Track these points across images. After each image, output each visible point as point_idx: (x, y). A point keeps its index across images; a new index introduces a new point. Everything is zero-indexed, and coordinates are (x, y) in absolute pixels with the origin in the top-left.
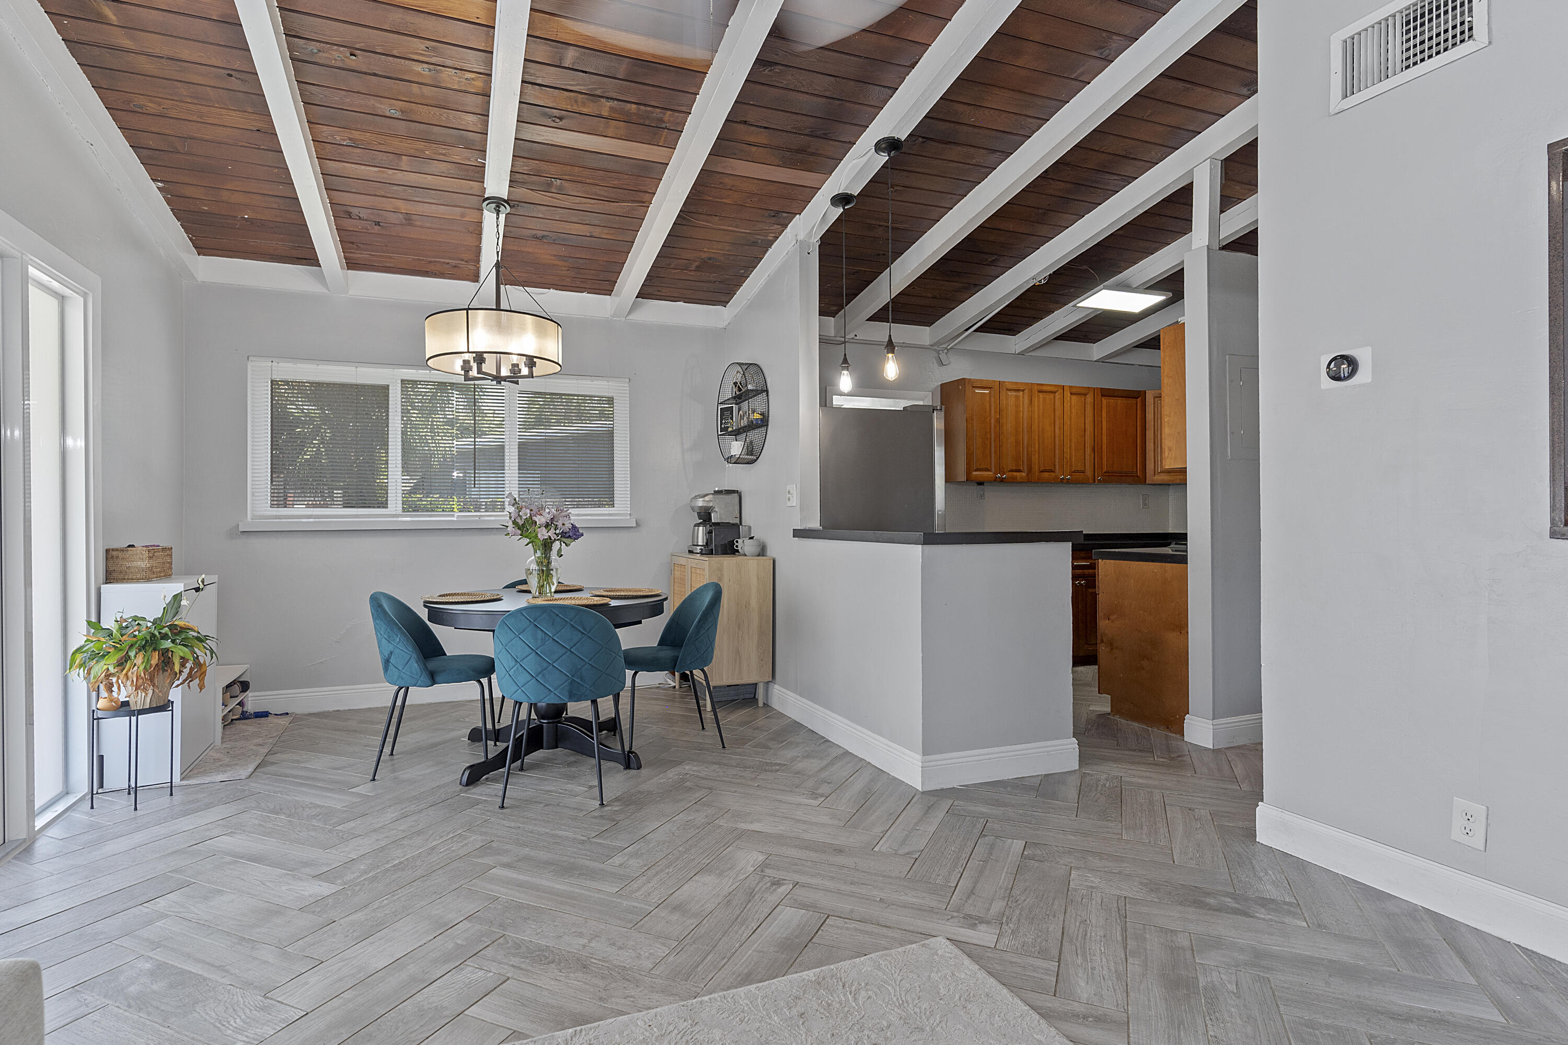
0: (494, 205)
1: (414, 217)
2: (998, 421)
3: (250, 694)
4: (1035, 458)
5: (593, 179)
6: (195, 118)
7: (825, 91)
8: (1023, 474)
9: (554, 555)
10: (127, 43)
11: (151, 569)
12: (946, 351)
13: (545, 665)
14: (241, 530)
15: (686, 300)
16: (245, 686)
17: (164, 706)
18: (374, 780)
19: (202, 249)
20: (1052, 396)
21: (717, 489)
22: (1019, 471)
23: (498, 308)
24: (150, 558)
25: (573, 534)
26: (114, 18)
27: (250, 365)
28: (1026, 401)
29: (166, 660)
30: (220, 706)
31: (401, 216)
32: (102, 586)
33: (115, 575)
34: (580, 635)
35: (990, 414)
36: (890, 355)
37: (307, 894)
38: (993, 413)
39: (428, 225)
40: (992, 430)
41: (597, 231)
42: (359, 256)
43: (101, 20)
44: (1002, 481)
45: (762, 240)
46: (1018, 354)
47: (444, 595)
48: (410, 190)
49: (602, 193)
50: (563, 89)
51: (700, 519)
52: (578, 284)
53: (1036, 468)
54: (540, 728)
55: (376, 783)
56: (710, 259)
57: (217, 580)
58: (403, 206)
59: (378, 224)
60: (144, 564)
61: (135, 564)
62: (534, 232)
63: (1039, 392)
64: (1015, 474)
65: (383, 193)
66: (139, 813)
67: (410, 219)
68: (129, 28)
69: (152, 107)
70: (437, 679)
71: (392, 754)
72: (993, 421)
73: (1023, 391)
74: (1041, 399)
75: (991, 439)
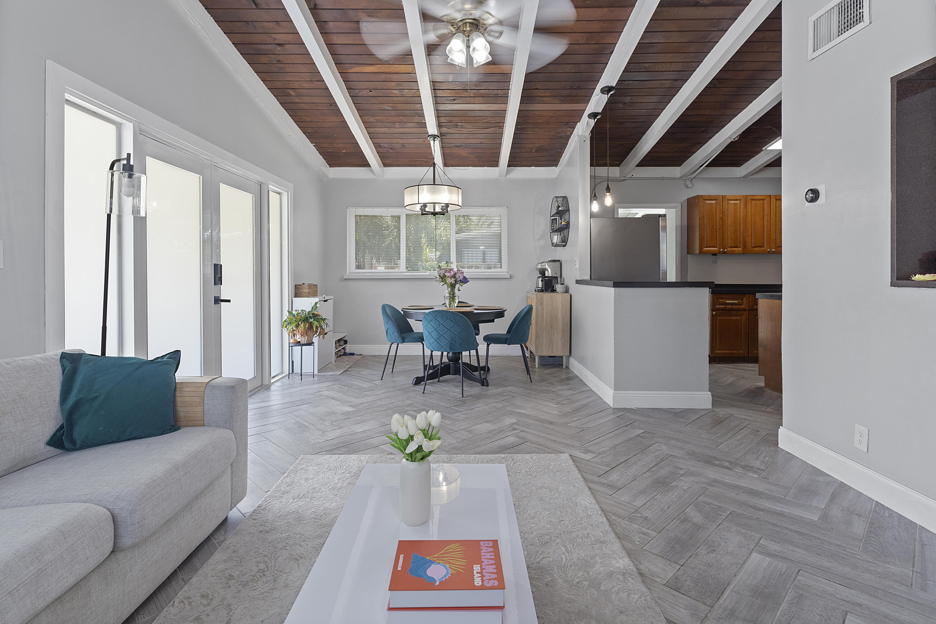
0: (432, 138)
1: (405, 144)
2: (722, 219)
3: (348, 346)
4: (749, 239)
5: (475, 120)
6: (322, 121)
7: (570, 70)
8: (740, 249)
9: (456, 291)
10: (298, 101)
11: (309, 293)
12: (690, 180)
13: (440, 335)
14: (344, 278)
15: (536, 166)
16: (346, 342)
17: (310, 344)
18: (382, 379)
19: (331, 165)
20: (762, 202)
21: (550, 259)
22: (737, 247)
23: (434, 184)
24: (309, 288)
25: (465, 281)
26: (293, 94)
27: (348, 210)
28: (742, 206)
29: (311, 326)
30: (334, 349)
31: (400, 145)
32: (293, 298)
33: (298, 294)
34: (454, 324)
35: (716, 214)
36: (608, 194)
37: (345, 410)
38: (718, 214)
39: (411, 147)
40: (718, 224)
41: (483, 141)
42: (387, 161)
43: (290, 95)
44: (724, 253)
45: (564, 136)
46: (742, 178)
47: (411, 306)
48: (401, 135)
49: (481, 125)
50: (452, 89)
51: (540, 274)
52: (481, 163)
53: (749, 245)
54: (449, 365)
55: (383, 381)
56: (541, 146)
57: (333, 298)
58: (400, 141)
59: (392, 149)
60: (307, 291)
61: (304, 291)
62: (456, 144)
63: (752, 200)
64: (734, 249)
65: (391, 137)
66: (302, 381)
67: (404, 146)
68: (298, 96)
69: (308, 119)
70: (405, 340)
71: (392, 372)
72: (718, 219)
73: (740, 200)
74: (753, 204)
75: (716, 229)
